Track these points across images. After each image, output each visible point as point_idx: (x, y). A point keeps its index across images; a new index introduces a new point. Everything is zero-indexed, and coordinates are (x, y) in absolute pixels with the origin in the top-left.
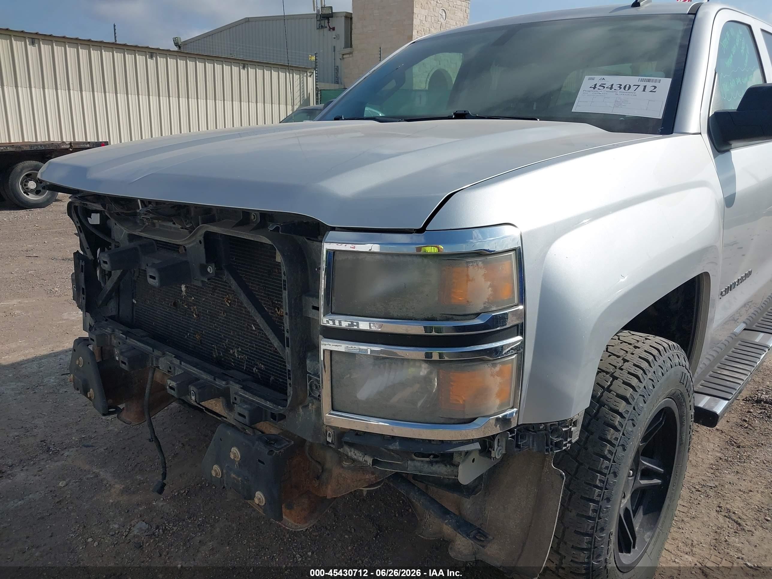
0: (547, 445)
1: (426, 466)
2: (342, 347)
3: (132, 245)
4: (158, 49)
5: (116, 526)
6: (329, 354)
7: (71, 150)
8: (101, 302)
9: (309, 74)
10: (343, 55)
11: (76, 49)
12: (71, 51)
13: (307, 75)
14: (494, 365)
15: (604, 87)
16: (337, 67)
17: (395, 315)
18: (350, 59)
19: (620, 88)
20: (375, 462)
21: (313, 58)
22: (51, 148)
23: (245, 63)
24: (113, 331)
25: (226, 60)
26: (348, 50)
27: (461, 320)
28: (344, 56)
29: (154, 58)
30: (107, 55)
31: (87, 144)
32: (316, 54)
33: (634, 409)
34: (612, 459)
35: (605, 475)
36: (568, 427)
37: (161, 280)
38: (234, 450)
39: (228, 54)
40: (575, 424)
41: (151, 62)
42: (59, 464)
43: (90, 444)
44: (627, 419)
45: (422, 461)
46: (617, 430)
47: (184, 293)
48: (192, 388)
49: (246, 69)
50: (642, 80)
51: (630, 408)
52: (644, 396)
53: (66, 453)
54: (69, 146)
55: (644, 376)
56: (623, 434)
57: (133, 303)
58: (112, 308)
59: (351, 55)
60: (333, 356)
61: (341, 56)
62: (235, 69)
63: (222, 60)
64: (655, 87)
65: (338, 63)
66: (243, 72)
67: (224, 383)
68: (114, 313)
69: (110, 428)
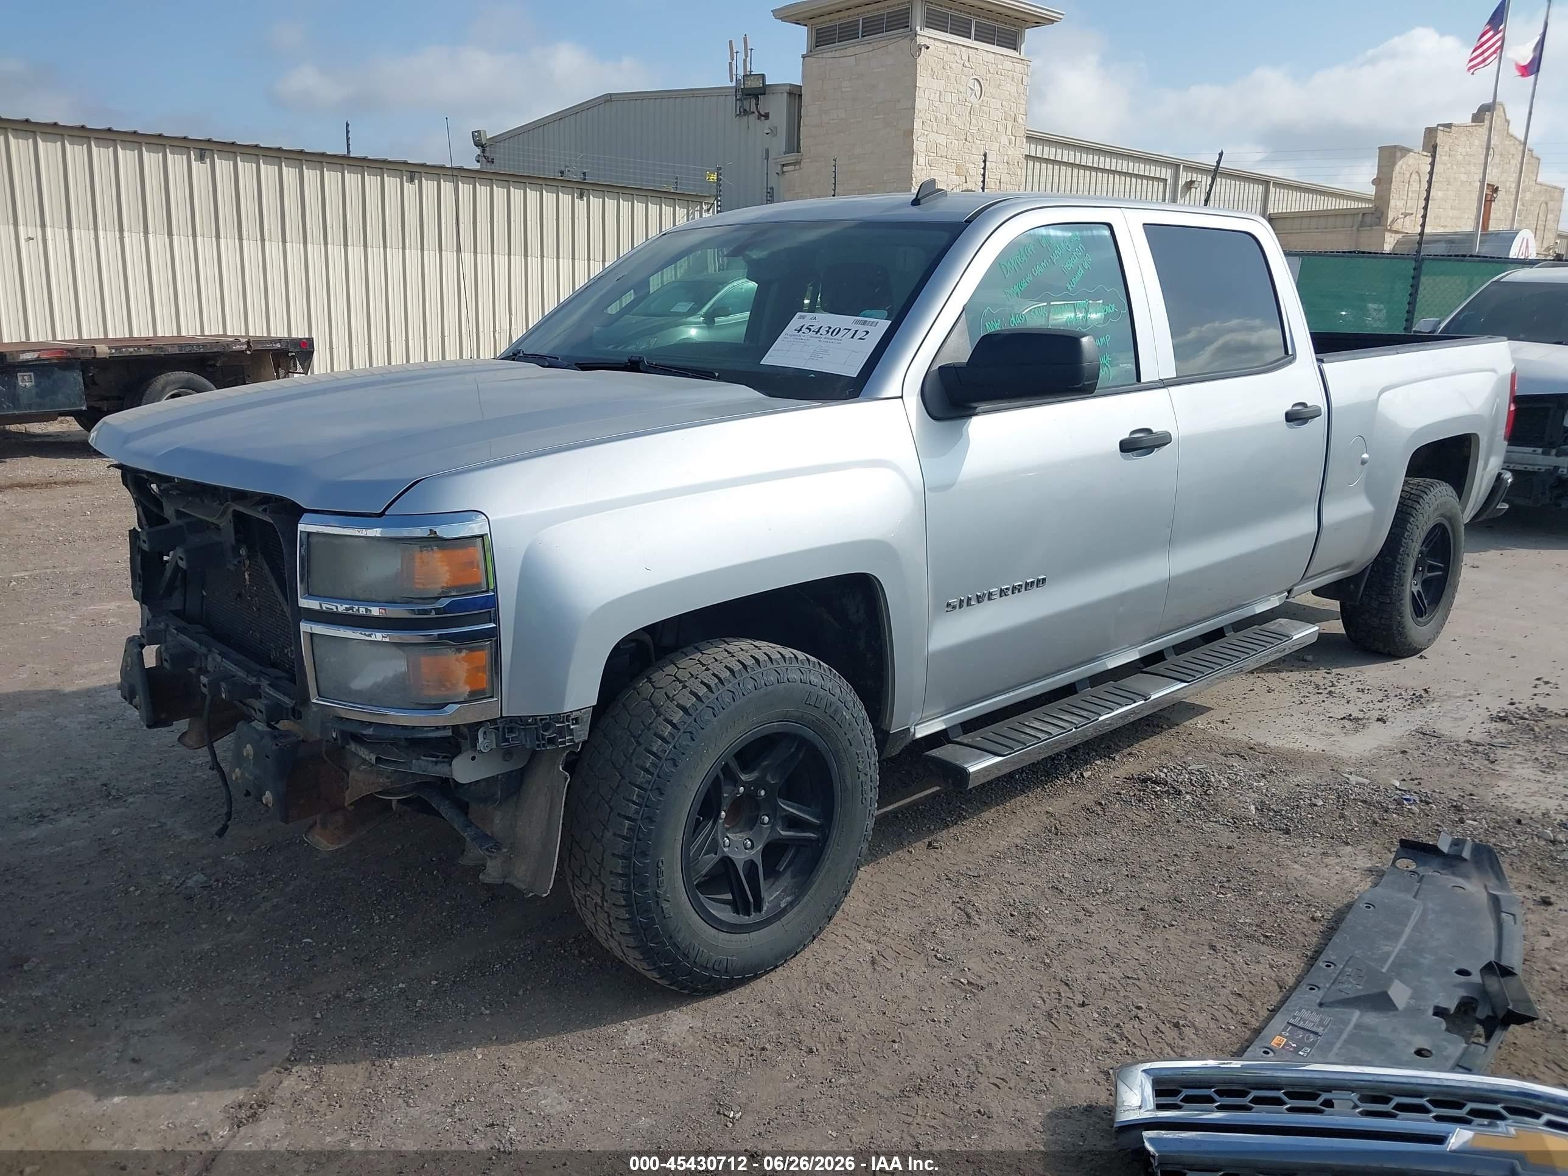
0: (538, 739)
1: (430, 765)
2: (319, 629)
3: (180, 522)
4: (424, 165)
5: (169, 877)
6: (309, 637)
7: (248, 352)
8: (161, 592)
9: (705, 207)
10: (783, 165)
11: (276, 167)
12: (268, 171)
13: (701, 208)
14: (459, 650)
15: (810, 330)
16: (772, 188)
17: (361, 597)
18: (797, 174)
19: (828, 332)
20: (378, 759)
21: (714, 177)
22: (215, 350)
23: (583, 187)
24: (167, 626)
25: (549, 183)
26: (792, 157)
27: (424, 604)
28: (785, 169)
29: (417, 182)
30: (332, 177)
31: (276, 343)
32: (719, 169)
33: (695, 721)
34: (656, 773)
35: (645, 790)
36: (563, 722)
37: (188, 561)
38: (249, 746)
39: (555, 172)
40: (576, 721)
41: (410, 189)
42: (120, 810)
43: (165, 791)
44: (682, 731)
45: (427, 761)
46: (667, 742)
47: (248, 583)
48: (223, 685)
49: (585, 198)
50: (857, 322)
51: (689, 720)
52: (713, 708)
53: (131, 800)
54: (245, 347)
55: (720, 686)
56: (674, 747)
57: (203, 596)
58: (175, 602)
59: (797, 167)
60: (314, 638)
61: (779, 167)
62: (565, 199)
63: (540, 182)
64: (867, 332)
65: (773, 181)
66: (581, 204)
67: (254, 679)
68: (179, 607)
69: (197, 774)
